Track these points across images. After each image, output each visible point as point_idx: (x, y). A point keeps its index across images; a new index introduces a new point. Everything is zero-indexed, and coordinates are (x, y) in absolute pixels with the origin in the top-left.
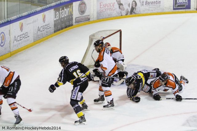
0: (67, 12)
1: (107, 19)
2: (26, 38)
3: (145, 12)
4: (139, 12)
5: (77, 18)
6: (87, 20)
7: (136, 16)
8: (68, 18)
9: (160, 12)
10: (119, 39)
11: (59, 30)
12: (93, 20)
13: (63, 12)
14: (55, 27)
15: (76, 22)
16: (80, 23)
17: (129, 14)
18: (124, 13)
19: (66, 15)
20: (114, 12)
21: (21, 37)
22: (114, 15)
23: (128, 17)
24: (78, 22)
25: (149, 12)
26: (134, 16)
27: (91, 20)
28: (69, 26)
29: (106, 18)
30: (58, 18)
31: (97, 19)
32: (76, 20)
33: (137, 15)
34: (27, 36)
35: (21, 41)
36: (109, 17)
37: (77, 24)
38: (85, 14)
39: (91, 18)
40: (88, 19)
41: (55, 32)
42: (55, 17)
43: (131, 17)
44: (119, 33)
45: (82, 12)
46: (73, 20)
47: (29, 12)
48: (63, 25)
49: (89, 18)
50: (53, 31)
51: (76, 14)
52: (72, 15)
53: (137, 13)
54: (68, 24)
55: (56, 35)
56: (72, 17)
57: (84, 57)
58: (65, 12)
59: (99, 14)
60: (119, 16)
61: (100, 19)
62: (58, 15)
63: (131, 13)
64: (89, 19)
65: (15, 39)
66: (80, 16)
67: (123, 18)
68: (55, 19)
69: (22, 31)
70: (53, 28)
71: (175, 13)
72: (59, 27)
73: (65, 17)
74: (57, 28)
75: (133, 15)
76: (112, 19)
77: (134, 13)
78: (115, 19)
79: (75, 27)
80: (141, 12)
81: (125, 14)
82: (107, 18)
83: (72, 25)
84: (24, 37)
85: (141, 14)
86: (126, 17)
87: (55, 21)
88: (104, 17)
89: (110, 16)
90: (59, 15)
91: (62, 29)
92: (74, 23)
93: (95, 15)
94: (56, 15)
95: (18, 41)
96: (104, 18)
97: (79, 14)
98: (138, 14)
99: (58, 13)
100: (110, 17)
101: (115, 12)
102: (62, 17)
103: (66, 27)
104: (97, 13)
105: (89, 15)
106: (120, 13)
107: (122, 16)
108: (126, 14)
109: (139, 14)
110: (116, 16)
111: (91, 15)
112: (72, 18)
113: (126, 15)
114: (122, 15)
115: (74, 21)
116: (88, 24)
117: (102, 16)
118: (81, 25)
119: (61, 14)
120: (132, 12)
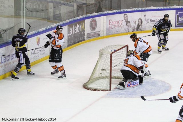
0: (80, 29)
2: (42, 51)
3: (150, 29)
5: (88, 33)
6: (98, 35)
7: (141, 33)
8: (80, 34)
11: (72, 44)
12: (103, 35)
13: (76, 28)
14: (68, 42)
15: (87, 37)
16: (91, 38)
17: (135, 30)
19: (78, 31)
21: (38, 51)
22: (122, 32)
24: (90, 37)
26: (140, 33)
27: (101, 36)
28: (82, 41)
29: (114, 34)
30: (71, 34)
31: (106, 35)
32: (87, 35)
33: (142, 31)
34: (43, 50)
35: (38, 54)
36: (117, 34)
37: (88, 39)
38: (96, 30)
39: (101, 34)
41: (68, 46)
42: (69, 33)
44: (126, 48)
45: (93, 28)
46: (84, 36)
47: (46, 28)
48: (76, 40)
49: (99, 34)
50: (67, 45)
51: (88, 30)
52: (84, 31)
53: (143, 29)
54: (80, 39)
55: (69, 49)
56: (84, 32)
57: (94, 70)
58: (77, 29)
59: (108, 30)
60: (127, 32)
61: (109, 35)
62: (71, 31)
64: (99, 35)
65: (32, 52)
66: (91, 32)
68: (69, 35)
69: (39, 45)
70: (67, 43)
71: (177, 30)
72: (72, 42)
73: (78, 33)
74: (71, 42)
75: (139, 31)
76: (120, 35)
77: (140, 29)
78: (123, 35)
79: (87, 42)
80: (146, 29)
81: (132, 31)
82: (116, 34)
83: (84, 40)
84: (40, 51)
85: (146, 31)
87: (68, 36)
88: (113, 33)
89: (118, 33)
90: (73, 31)
91: (75, 44)
92: (86, 38)
93: (105, 32)
94: (69, 31)
95: (35, 54)
96: (113, 34)
97: (90, 30)
99: (71, 29)
101: (123, 29)
102: (75, 32)
103: (79, 42)
104: (107, 29)
105: (99, 31)
106: (127, 29)
107: (129, 33)
109: (144, 31)
110: (124, 32)
111: (101, 31)
112: (84, 34)
113: (133, 31)
114: (129, 32)
115: (86, 36)
116: (98, 39)
117: (111, 32)
118: (92, 40)
119: (74, 30)
120: (138, 29)
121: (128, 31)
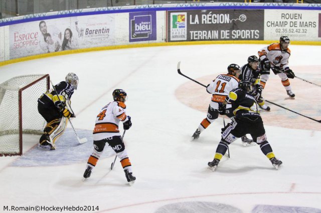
1: (26, 58)
3: (85, 46)
4: (77, 47)
7: (71, 53)
9: (109, 46)
12: (3, 60)
17: (60, 49)
18: (52, 48)
20: (36, 47)
22: (38, 52)
23: (58, 54)
25: (93, 46)
26: (68, 53)
29: (24, 57)
31: (10, 59)
33: (72, 51)
36: (29, 56)
43: (63, 54)
44: (45, 79)
53: (73, 47)
59: (13, 50)
60: (45, 53)
61: (15, 58)
63: (64, 49)
67: (51, 56)
75: (67, 50)
76: (33, 58)
78: (40, 57)
81: (54, 50)
82: (26, 56)
85: (79, 50)
86: (55, 55)
88: (21, 55)
89: (30, 54)
93: (8, 53)
96: (21, 57)
98: (74, 49)
100: (32, 55)
104: (11, 49)
106: (46, 48)
107: (49, 54)
108: (56, 49)
110: (41, 54)
111: (1, 52)
113: (55, 51)
114: (49, 52)
117: (19, 54)
120: (66, 47)
121: (47, 51)
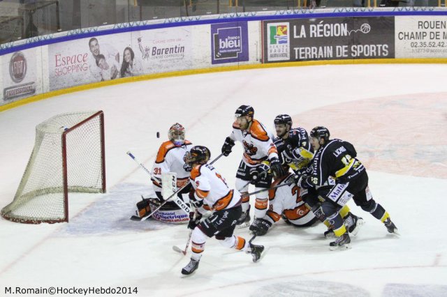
1: (71, 89)
3: (152, 71)
4: (140, 72)
5: (7, 89)
6: (30, 92)
7: (133, 80)
9: (184, 70)
10: (99, 130)
12: (41, 92)
15: (6, 98)
16: (14, 100)
17: (118, 76)
18: (107, 75)
20: (86, 74)
22: (87, 81)
23: (116, 83)
24: (11, 98)
25: (162, 70)
26: (129, 81)
27: (37, 92)
29: (69, 87)
31: (50, 90)
32: (5, 93)
33: (135, 78)
36: (76, 85)
37: (7, 101)
38: (26, 81)
39: (37, 88)
40: (31, 90)
43: (122, 82)
44: (98, 118)
45: (18, 76)
49: (33, 88)
51: (5, 81)
53: (135, 73)
57: (25, 173)
59: (54, 78)
60: (98, 82)
61: (57, 89)
63: (123, 75)
64: (34, 91)
66: (14, 84)
67: (105, 85)
71: (217, 70)
75: (128, 77)
76: (82, 89)
77: (129, 73)
78: (89, 88)
79: (4, 110)
80: (145, 72)
81: (110, 78)
82: (72, 87)
85: (143, 76)
86: (112, 84)
88: (66, 85)
89: (76, 83)
92: (1, 101)
93: (47, 82)
96: (65, 88)
97: (11, 81)
98: (136, 75)
100: (79, 85)
101: (89, 74)
104: (51, 77)
105: (33, 83)
106: (99, 75)
107: (102, 82)
108: (112, 76)
109: (140, 77)
110: (92, 82)
111: (38, 81)
113: (112, 78)
114: (103, 80)
115: (1, 96)
116: (31, 101)
117: (62, 83)
118: (17, 104)
120: (126, 73)
121: (100, 79)
